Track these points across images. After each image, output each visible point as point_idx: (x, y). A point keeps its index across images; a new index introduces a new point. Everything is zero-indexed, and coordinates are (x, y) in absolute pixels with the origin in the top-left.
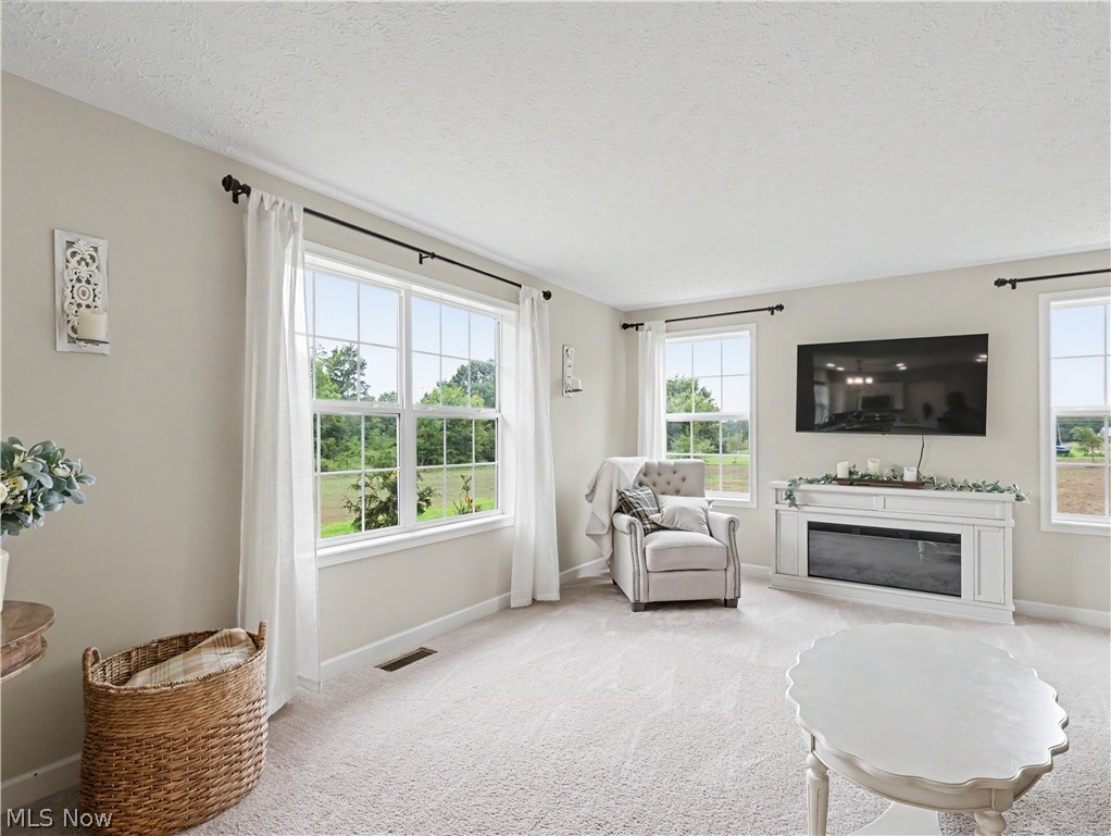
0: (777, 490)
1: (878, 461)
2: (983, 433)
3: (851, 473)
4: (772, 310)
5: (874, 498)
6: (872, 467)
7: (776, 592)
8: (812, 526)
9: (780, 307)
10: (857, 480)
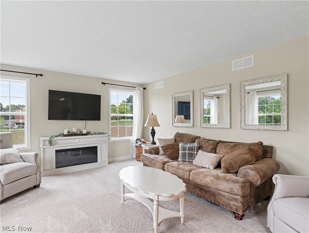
0: (44, 141)
1: (76, 128)
2: (100, 120)
3: (68, 132)
4: (37, 75)
5: (76, 139)
6: (74, 130)
7: (46, 177)
8: (57, 151)
9: (41, 75)
10: (70, 135)
